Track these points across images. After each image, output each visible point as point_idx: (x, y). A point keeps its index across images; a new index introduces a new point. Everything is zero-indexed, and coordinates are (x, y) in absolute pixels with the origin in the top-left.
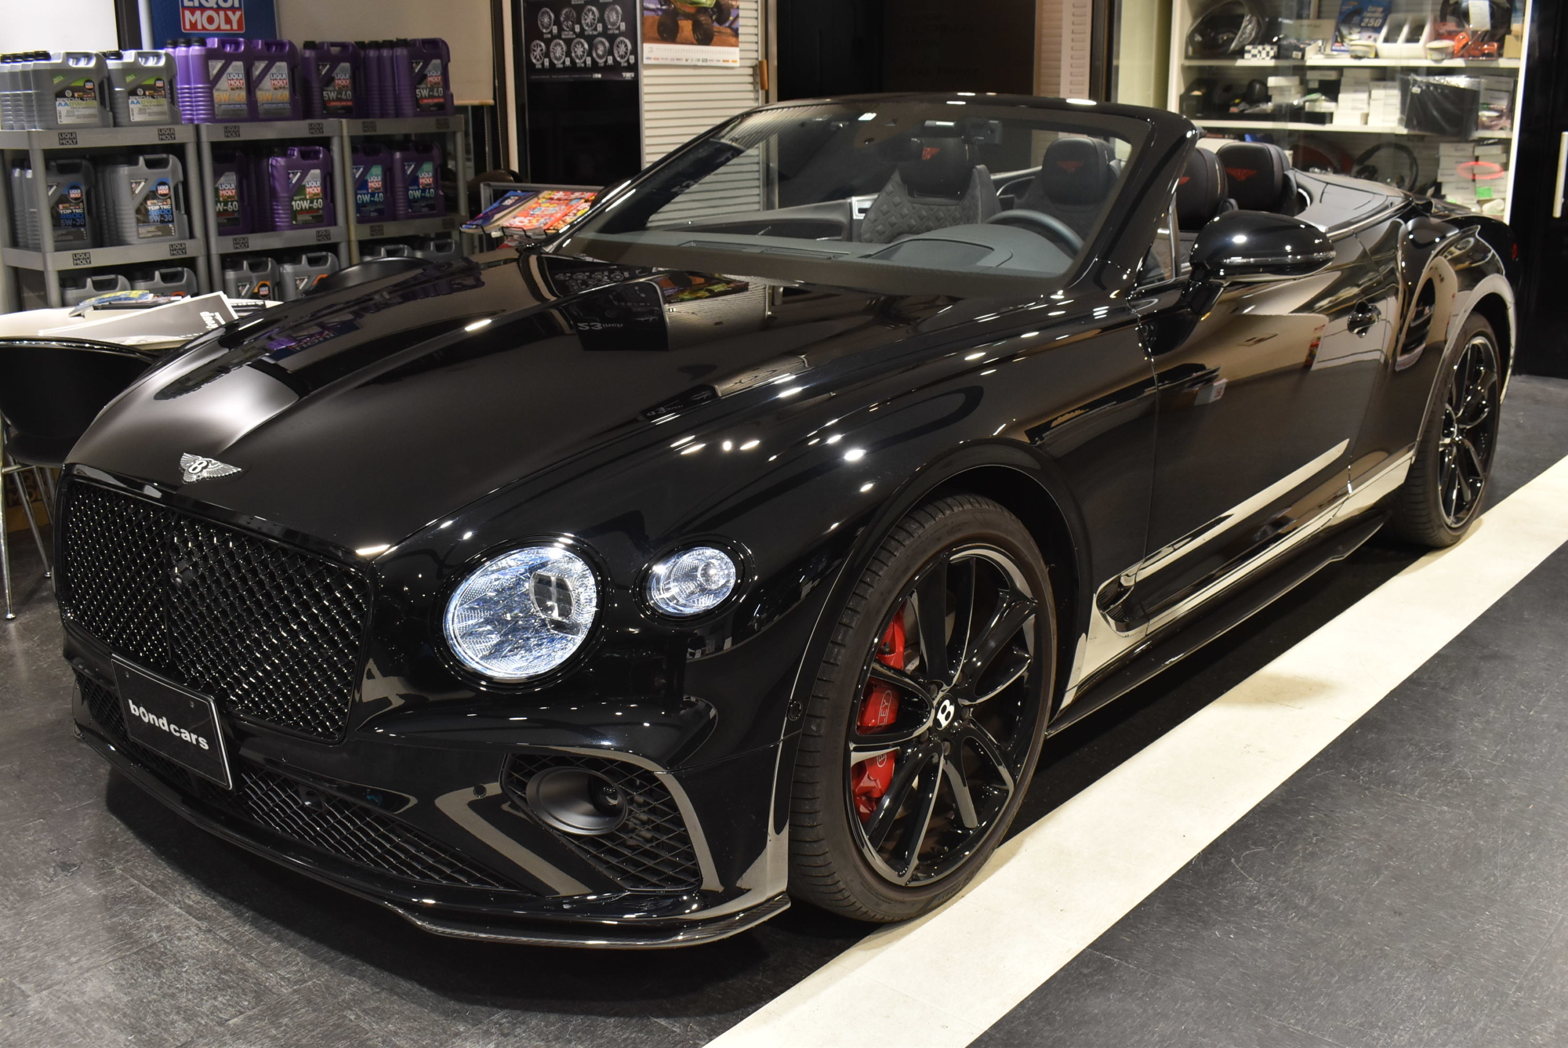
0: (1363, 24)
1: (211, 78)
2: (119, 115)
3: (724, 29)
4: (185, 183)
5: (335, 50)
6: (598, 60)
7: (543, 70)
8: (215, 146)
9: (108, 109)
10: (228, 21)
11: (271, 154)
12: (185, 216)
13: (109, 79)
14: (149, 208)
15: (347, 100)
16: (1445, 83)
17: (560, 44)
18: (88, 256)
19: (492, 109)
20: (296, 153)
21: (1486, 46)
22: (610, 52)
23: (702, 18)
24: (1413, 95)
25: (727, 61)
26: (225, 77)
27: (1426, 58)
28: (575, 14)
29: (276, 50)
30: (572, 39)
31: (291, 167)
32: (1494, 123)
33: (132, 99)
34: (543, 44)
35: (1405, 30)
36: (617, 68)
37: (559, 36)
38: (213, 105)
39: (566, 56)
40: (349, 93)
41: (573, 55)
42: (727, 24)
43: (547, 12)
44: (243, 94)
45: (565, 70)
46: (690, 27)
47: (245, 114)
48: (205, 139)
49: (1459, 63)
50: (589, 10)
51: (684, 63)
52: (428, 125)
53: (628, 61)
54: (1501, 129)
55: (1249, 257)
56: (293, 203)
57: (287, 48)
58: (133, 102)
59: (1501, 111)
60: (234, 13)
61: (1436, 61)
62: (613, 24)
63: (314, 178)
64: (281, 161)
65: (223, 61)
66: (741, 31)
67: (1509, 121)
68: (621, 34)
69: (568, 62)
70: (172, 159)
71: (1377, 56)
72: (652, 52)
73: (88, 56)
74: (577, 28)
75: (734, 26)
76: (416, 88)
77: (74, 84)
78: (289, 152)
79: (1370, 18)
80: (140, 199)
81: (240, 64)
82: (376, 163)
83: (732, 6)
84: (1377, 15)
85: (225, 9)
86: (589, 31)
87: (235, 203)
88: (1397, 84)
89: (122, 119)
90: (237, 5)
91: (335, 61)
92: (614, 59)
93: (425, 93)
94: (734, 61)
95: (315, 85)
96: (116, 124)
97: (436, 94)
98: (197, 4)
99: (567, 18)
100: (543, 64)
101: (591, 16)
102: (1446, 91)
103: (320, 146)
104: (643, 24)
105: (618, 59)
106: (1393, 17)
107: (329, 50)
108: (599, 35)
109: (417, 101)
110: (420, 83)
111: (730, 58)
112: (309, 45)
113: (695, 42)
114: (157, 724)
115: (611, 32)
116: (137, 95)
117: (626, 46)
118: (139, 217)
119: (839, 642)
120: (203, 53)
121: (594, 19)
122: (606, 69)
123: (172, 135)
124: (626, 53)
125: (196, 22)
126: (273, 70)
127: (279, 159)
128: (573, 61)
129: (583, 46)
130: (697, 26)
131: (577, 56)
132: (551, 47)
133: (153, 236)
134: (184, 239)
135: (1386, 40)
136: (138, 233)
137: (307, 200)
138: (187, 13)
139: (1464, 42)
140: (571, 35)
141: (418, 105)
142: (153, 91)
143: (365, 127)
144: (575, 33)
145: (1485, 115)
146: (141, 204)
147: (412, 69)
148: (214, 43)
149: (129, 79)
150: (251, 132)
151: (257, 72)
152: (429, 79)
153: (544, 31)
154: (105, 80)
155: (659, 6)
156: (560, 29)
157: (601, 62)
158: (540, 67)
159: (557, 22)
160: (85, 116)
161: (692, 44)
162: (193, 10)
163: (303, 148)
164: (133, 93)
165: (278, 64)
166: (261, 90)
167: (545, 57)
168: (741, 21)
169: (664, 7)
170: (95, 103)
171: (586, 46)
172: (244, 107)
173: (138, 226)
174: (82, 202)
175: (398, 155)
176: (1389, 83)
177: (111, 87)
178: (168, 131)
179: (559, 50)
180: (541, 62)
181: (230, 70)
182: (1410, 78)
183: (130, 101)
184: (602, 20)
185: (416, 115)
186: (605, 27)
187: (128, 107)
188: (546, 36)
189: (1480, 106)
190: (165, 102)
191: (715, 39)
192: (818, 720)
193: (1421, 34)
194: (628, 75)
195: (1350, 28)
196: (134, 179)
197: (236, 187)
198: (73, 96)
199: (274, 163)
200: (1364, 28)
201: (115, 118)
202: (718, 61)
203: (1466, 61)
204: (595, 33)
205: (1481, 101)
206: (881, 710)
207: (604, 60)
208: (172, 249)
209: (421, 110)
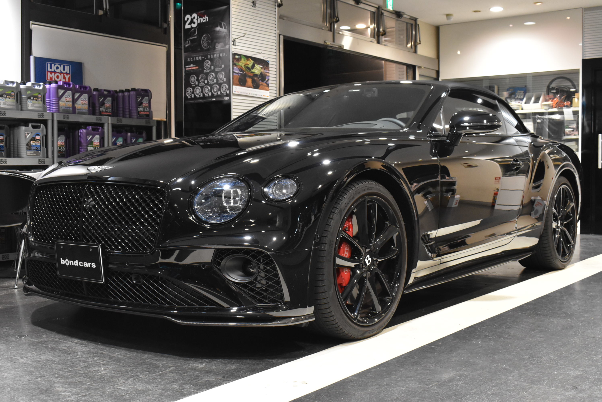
0: (516, 98)
1: (59, 96)
2: (23, 106)
3: (264, 83)
4: (46, 136)
5: (106, 93)
6: (214, 93)
7: (191, 99)
8: (59, 122)
9: (19, 104)
10: (64, 78)
11: (80, 128)
12: (45, 149)
13: (20, 92)
14: (32, 144)
15: (109, 112)
16: (550, 118)
17: (198, 88)
18: (6, 160)
19: (165, 122)
20: (90, 128)
21: (565, 103)
22: (219, 90)
23: (256, 79)
24: (538, 123)
25: (265, 96)
26: (64, 96)
27: (542, 109)
28: (205, 76)
29: (84, 89)
30: (204, 86)
31: (88, 133)
32: (571, 133)
33: (29, 100)
34: (191, 89)
35: (533, 99)
36: (222, 96)
37: (198, 85)
38: (59, 107)
39: (201, 93)
40: (110, 109)
41: (204, 92)
42: (265, 82)
43: (194, 76)
44: (70, 104)
45: (200, 98)
46: (251, 81)
47: (71, 111)
48: (55, 118)
49: (555, 110)
50: (211, 75)
51: (248, 95)
52: (142, 122)
53: (226, 93)
54: (575, 135)
55: (470, 123)
56: (88, 148)
57: (88, 89)
58: (29, 102)
59: (574, 128)
60: (67, 75)
61: (546, 110)
62: (221, 79)
63: (97, 139)
64: (84, 131)
65: (64, 90)
66: (270, 85)
67: (577, 132)
68: (224, 83)
69: (202, 95)
70: (42, 126)
71: (522, 109)
72: (237, 89)
73: (13, 83)
74: (206, 82)
75: (267, 83)
76: (138, 107)
77: (7, 93)
78: (87, 128)
79: (519, 95)
80: (28, 140)
81: (70, 92)
82: (121, 137)
83: (267, 75)
84: (521, 94)
85: (64, 73)
86: (211, 82)
87: (63, 148)
88: (531, 120)
89: (24, 108)
90: (68, 72)
91: (105, 97)
92: (221, 92)
93: (142, 109)
94: (267, 96)
95: (97, 105)
96: (21, 110)
97: (146, 110)
98: (53, 70)
99: (202, 78)
100: (191, 97)
101: (212, 77)
102: (551, 121)
103: (100, 126)
104: (233, 78)
105: (223, 92)
106: (527, 95)
107: (103, 93)
108: (215, 84)
109: (138, 113)
110: (140, 105)
111: (266, 95)
112: (96, 90)
113: (253, 87)
114: (73, 264)
115: (220, 82)
116: (31, 99)
117: (226, 87)
118: (28, 147)
119: (331, 217)
120: (57, 86)
121: (213, 78)
122: (218, 96)
123: (43, 116)
124: (226, 90)
125: (52, 77)
126: (82, 97)
127: (84, 130)
128: (204, 95)
129: (208, 88)
130: (253, 81)
131: (206, 93)
132: (195, 90)
133: (32, 155)
134: (44, 158)
135: (526, 103)
136: (27, 154)
137: (93, 147)
138: (49, 74)
139: (557, 102)
140: (203, 84)
141: (139, 114)
142: (36, 98)
143: (118, 121)
144: (205, 83)
145: (567, 130)
146: (29, 142)
147: (137, 100)
148: (61, 83)
149: (29, 92)
150: (73, 118)
151: (76, 97)
152: (143, 104)
153: (192, 84)
154: (19, 93)
155: (239, 72)
156: (199, 83)
157: (215, 94)
158: (190, 98)
159: (198, 80)
160: (10, 105)
161: (251, 88)
162: (51, 72)
163: (93, 127)
164: (29, 98)
165: (84, 95)
166: (77, 104)
167: (192, 94)
168: (270, 82)
169: (241, 73)
170: (15, 101)
171: (209, 88)
172: (71, 109)
173: (27, 151)
174: (4, 141)
175: (129, 134)
176: (528, 120)
177: (21, 95)
178: (42, 114)
179: (198, 91)
180: (190, 96)
181: (66, 94)
182: (536, 117)
183: (28, 101)
184: (216, 78)
185: (138, 118)
186: (217, 81)
187: (27, 103)
188: (193, 86)
189: (565, 127)
190: (41, 103)
191: (260, 87)
192: (324, 245)
193: (539, 100)
194: (226, 98)
195: (511, 99)
196: (27, 132)
197: (64, 141)
198: (6, 97)
199: (81, 131)
200: (516, 99)
201: (21, 107)
202: (261, 96)
203: (558, 109)
204: (213, 83)
205: (565, 125)
206: (345, 251)
207: (217, 93)
208: (40, 161)
209: (140, 116)
